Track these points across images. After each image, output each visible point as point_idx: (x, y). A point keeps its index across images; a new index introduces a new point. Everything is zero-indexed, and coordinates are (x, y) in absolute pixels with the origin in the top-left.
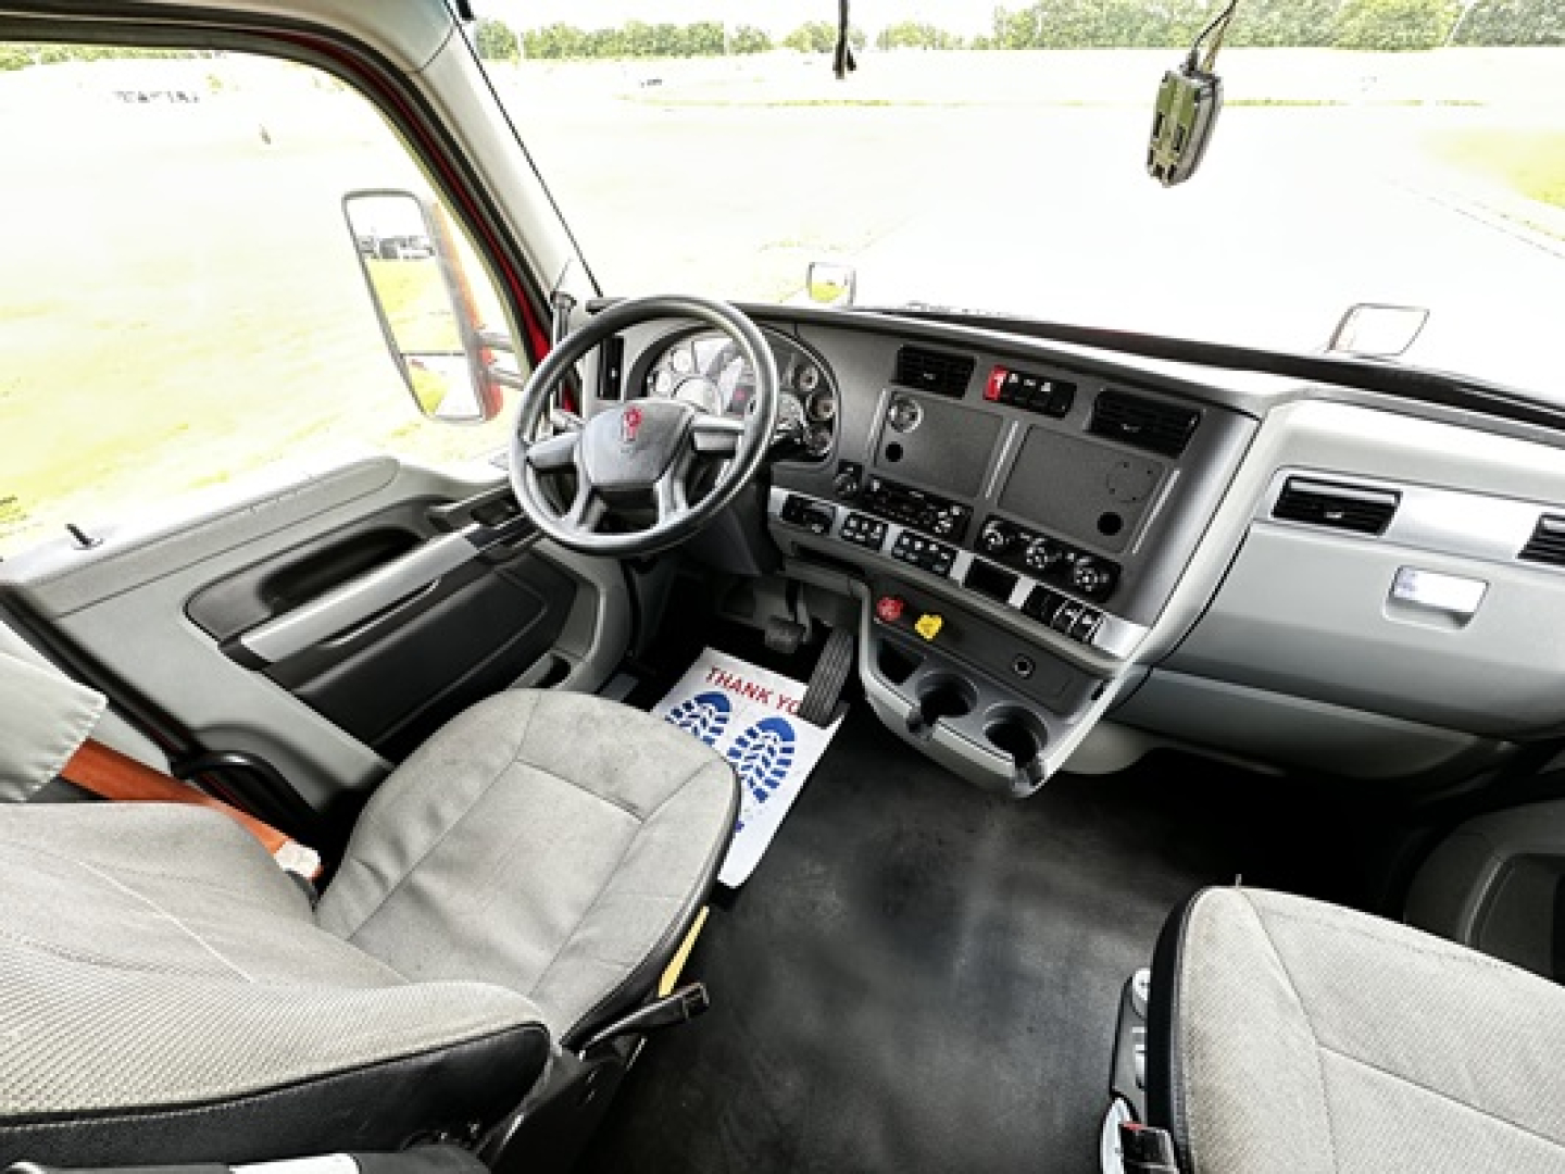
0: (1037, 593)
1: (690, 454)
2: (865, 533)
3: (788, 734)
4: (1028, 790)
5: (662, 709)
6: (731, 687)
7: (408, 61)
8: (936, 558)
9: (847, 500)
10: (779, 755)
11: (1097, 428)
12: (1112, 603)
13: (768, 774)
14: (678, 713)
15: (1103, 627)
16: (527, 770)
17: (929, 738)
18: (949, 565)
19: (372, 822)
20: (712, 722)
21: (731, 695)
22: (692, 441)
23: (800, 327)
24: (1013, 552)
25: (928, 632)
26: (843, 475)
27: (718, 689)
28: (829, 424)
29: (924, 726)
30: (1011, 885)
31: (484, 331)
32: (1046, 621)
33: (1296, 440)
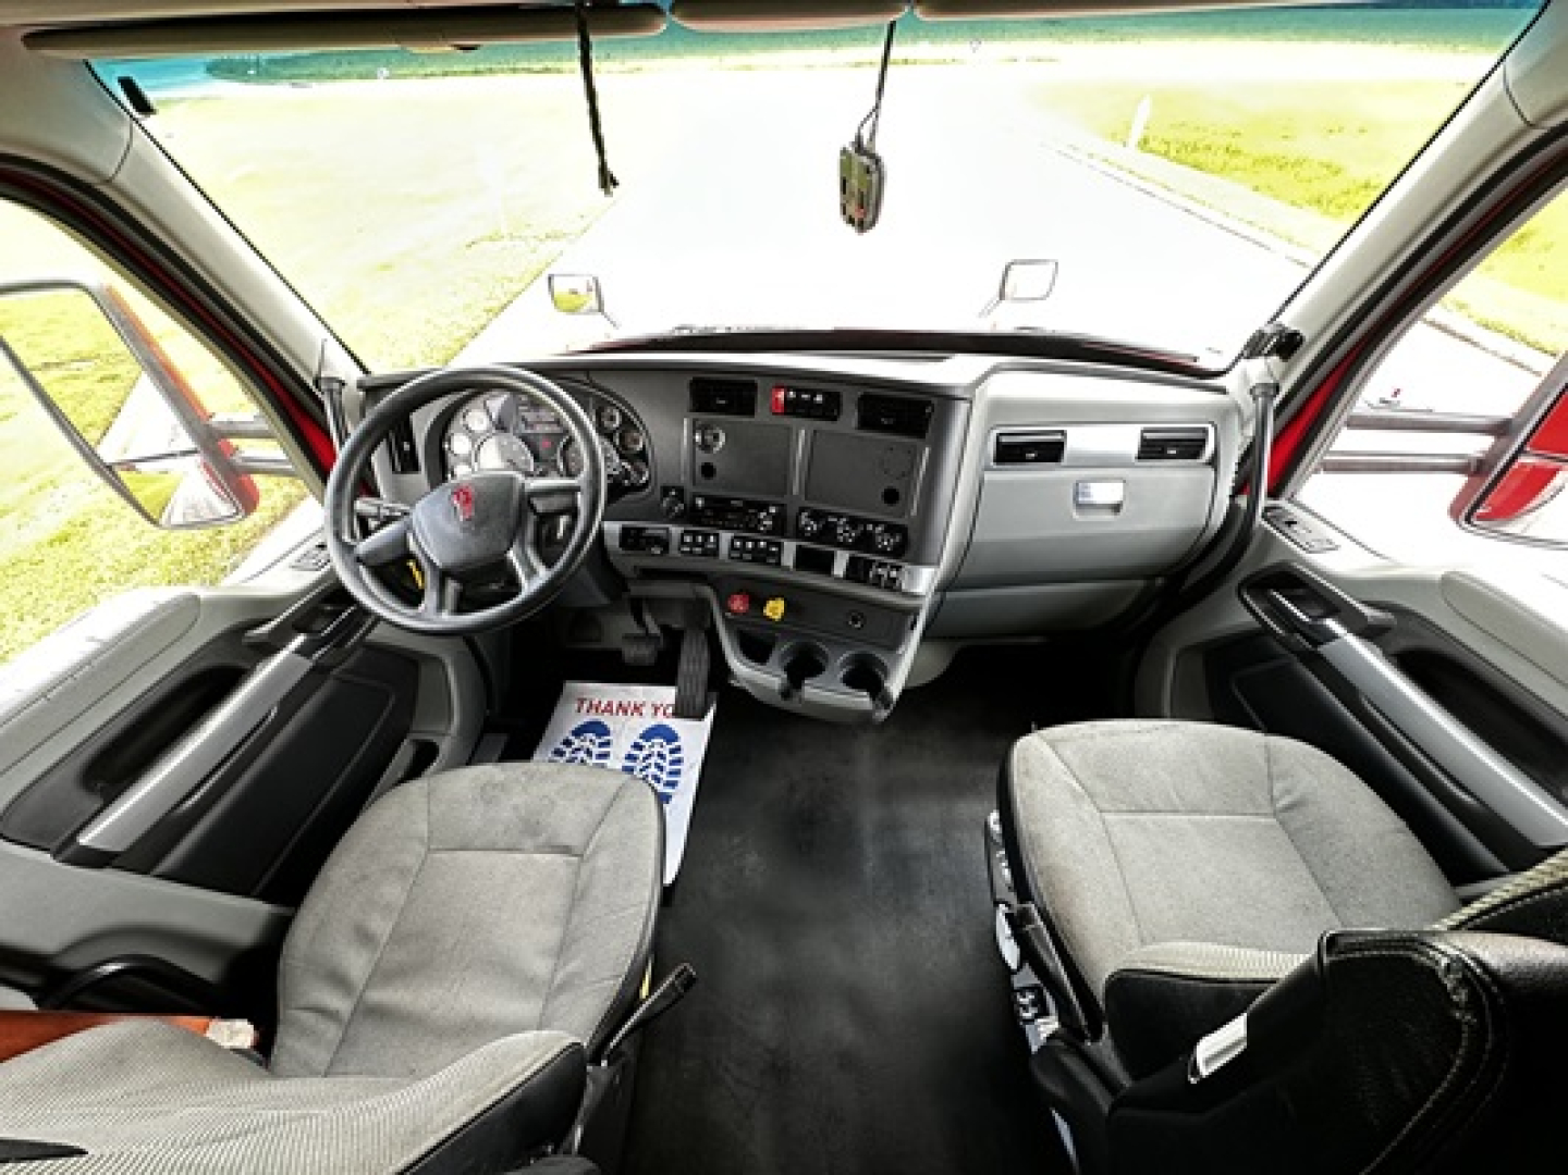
0: (852, 562)
1: (532, 518)
2: (702, 545)
3: (670, 736)
4: (883, 714)
5: (542, 755)
6: (603, 711)
7: (95, 172)
8: (766, 551)
9: (677, 520)
10: (669, 758)
11: (866, 423)
12: (908, 555)
13: (664, 777)
14: (559, 753)
15: (906, 575)
16: (444, 856)
17: (800, 699)
18: (778, 555)
19: (297, 967)
20: (596, 750)
21: (605, 719)
22: (532, 508)
23: (592, 374)
24: (827, 534)
25: (777, 614)
26: (668, 499)
27: (593, 717)
28: (642, 455)
29: (794, 692)
30: (888, 792)
31: (213, 420)
32: (864, 581)
33: (998, 407)
